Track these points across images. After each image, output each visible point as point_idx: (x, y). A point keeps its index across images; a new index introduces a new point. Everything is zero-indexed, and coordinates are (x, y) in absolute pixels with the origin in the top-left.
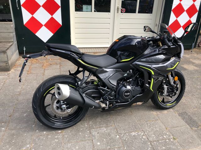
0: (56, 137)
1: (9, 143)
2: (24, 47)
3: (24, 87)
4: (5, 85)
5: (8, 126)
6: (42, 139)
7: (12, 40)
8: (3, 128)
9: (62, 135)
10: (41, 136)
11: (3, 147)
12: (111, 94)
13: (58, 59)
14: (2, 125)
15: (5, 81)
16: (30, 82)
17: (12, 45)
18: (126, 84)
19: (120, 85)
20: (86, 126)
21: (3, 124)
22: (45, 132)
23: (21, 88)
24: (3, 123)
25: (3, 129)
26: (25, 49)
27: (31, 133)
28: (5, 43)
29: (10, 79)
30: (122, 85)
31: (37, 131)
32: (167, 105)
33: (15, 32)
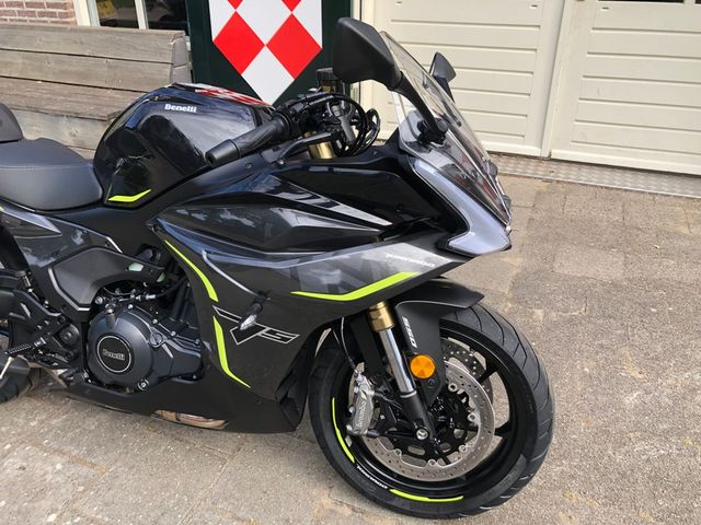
18: (135, 308)
32: (394, 491)
33: (190, 63)
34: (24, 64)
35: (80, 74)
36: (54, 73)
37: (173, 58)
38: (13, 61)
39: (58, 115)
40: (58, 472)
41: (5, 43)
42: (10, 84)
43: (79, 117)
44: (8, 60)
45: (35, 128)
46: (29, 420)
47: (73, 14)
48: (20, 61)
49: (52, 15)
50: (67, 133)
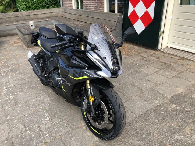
32: (91, 127)
33: (123, 22)
37: (118, 21)
40: (48, 101)
41: (89, 15)
42: (87, 24)
46: (50, 91)
47: (103, 9)
48: (91, 19)
49: (99, 9)
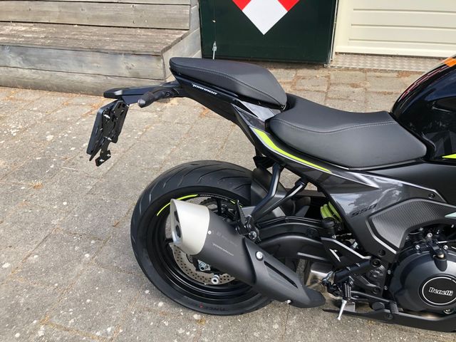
0: (181, 331)
1: (78, 303)
2: (215, 44)
3: (177, 151)
4: (144, 138)
5: (98, 251)
6: (147, 324)
7: (187, 26)
8: (88, 253)
9: (197, 332)
10: (149, 310)
11: (63, 308)
12: (371, 274)
13: (288, 83)
14: (90, 243)
15: (147, 128)
16: (196, 140)
17: (182, 38)
18: (450, 249)
19: (418, 247)
20: (276, 326)
21: (93, 242)
22: (161, 304)
23: (169, 152)
24: (94, 239)
25: (87, 255)
26: (215, 49)
27: (132, 292)
28: (172, 31)
29: (160, 124)
30: (427, 252)
31: (147, 292)
33: (198, 4)
34: (60, 12)
35: (111, 18)
36: (88, 18)
38: (50, 10)
39: (116, 53)
43: (135, 54)
44: (45, 9)
45: (95, 65)
50: (124, 67)
